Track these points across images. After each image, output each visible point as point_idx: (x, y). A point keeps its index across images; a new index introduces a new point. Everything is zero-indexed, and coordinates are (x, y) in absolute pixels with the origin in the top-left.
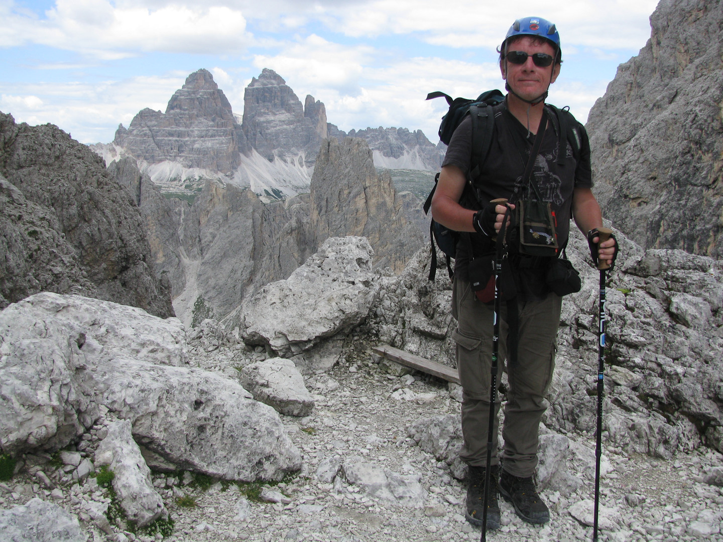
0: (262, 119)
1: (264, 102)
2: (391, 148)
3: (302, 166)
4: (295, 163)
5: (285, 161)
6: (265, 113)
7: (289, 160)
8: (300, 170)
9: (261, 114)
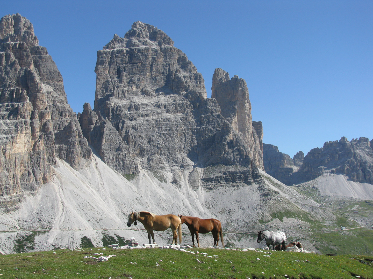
0: (124, 102)
1: (133, 73)
2: (364, 170)
3: (195, 188)
4: (182, 183)
5: (161, 179)
6: (132, 93)
7: (169, 176)
8: (189, 196)
9: (124, 95)
